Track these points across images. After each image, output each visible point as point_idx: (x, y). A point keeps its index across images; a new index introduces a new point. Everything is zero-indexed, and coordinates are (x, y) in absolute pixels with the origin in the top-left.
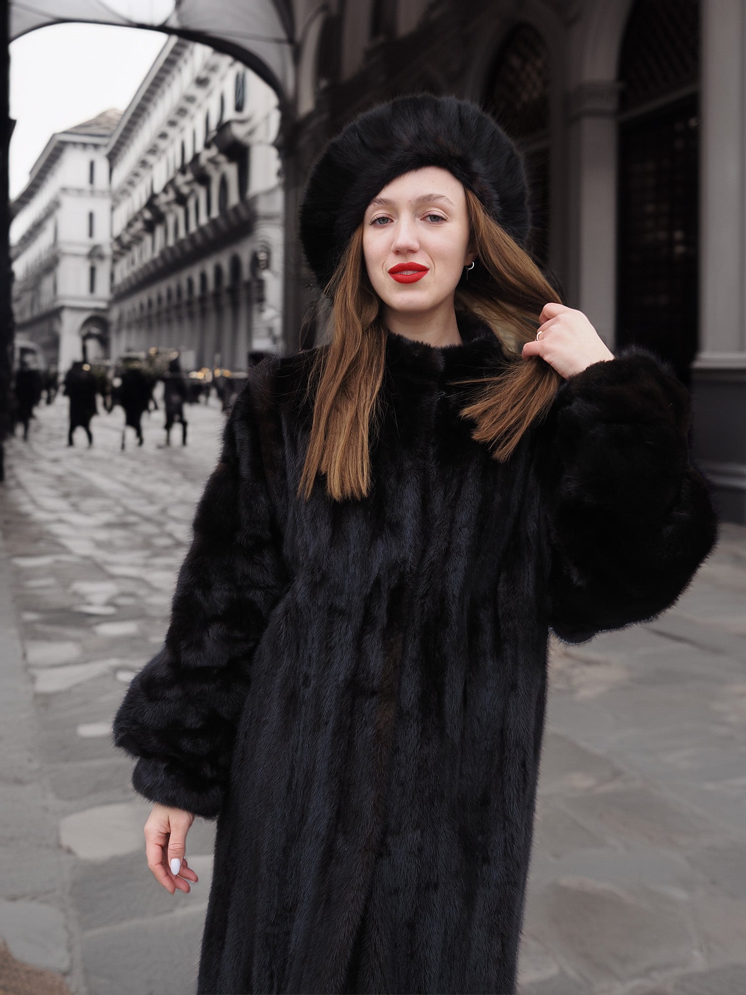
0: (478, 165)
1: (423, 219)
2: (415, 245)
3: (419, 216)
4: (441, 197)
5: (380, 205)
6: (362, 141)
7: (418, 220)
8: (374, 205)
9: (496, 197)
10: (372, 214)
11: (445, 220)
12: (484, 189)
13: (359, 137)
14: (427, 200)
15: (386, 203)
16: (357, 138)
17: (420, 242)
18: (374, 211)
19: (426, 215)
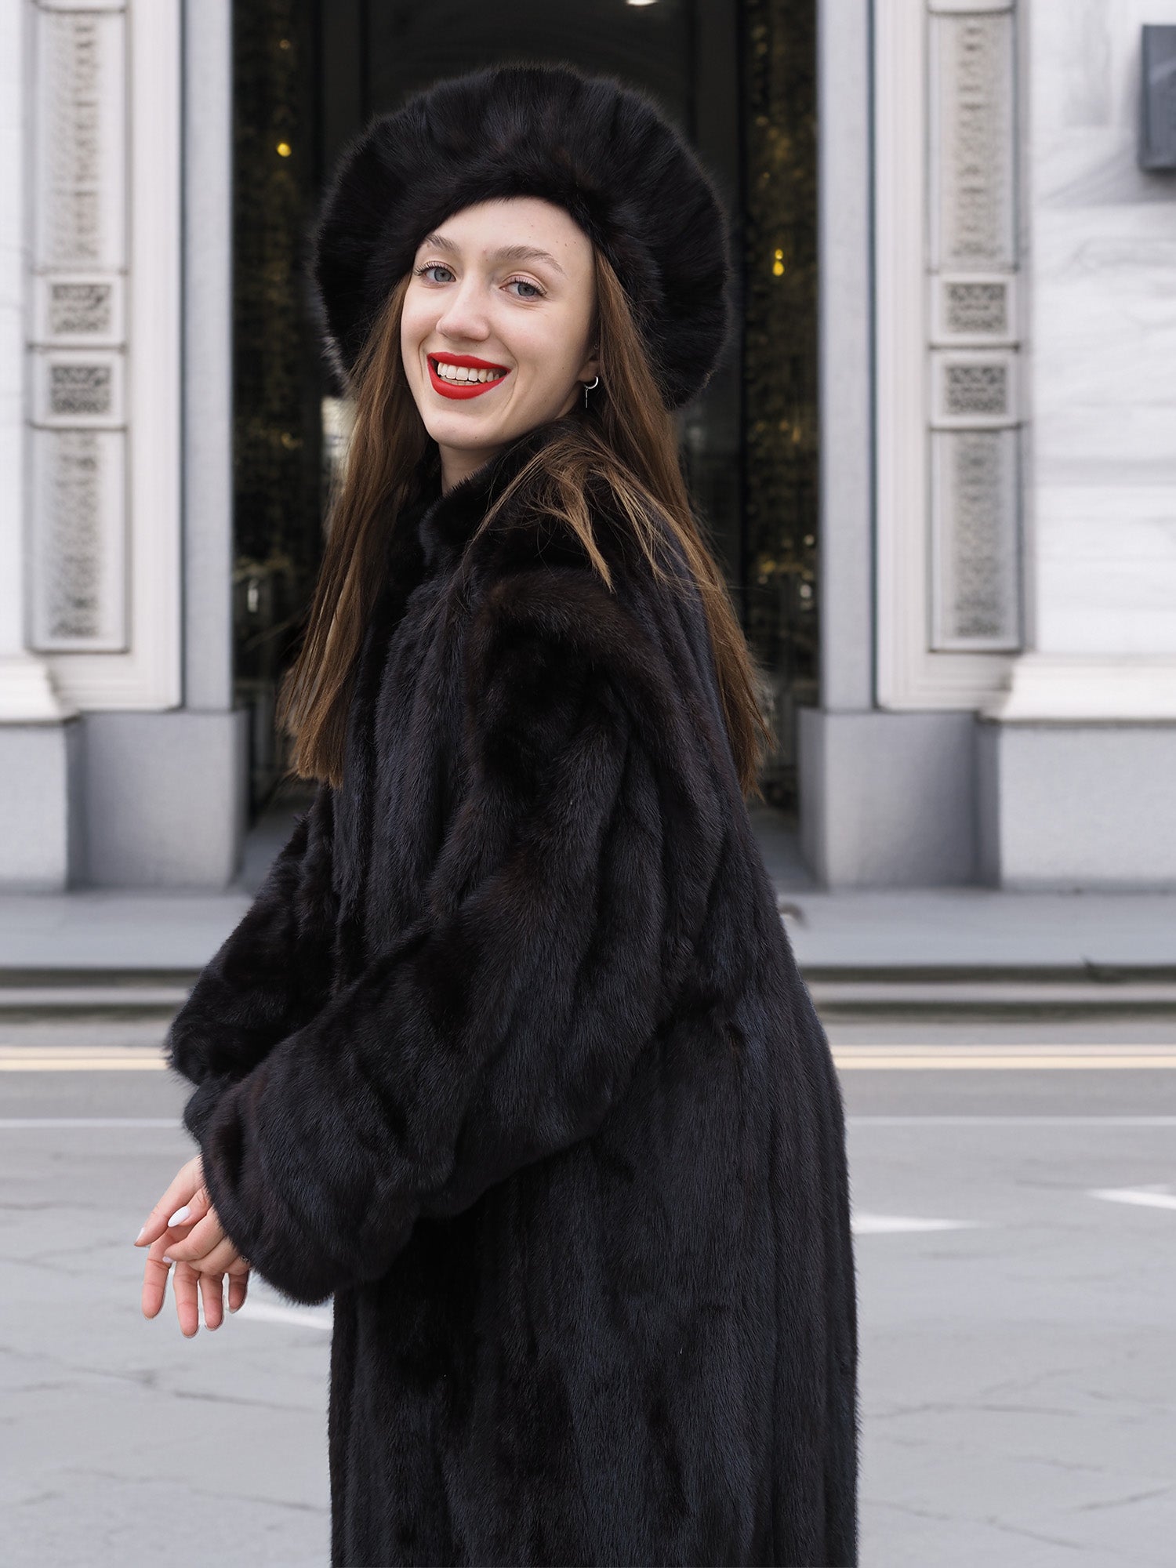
0: (627, 213)
1: (505, 286)
2: (481, 330)
3: (498, 283)
4: (540, 254)
5: (438, 249)
6: (430, 129)
7: (495, 287)
8: (428, 246)
9: (655, 273)
10: (423, 260)
11: (541, 295)
12: (630, 255)
13: (428, 123)
14: (516, 254)
15: (447, 246)
16: (424, 121)
17: (489, 324)
18: (427, 255)
19: (509, 281)
